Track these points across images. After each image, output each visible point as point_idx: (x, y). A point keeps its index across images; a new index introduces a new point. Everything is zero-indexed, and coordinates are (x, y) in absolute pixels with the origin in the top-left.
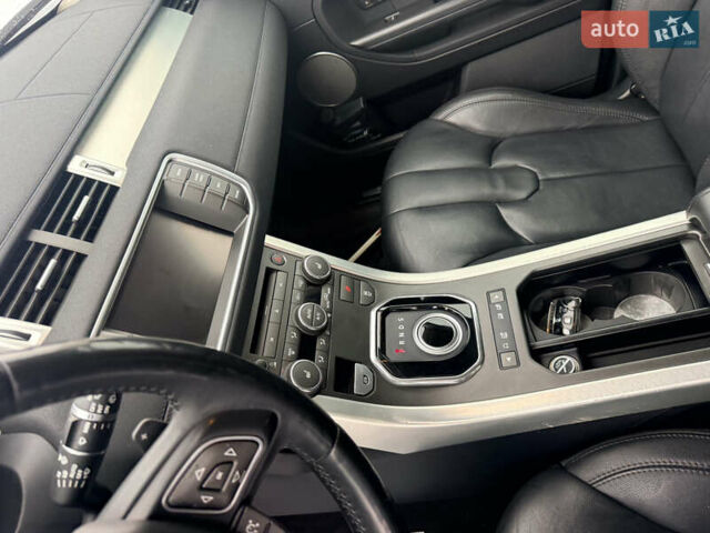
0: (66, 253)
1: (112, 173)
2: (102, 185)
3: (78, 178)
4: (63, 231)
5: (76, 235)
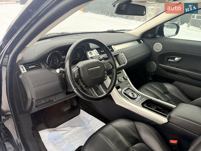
1: (115, 50)
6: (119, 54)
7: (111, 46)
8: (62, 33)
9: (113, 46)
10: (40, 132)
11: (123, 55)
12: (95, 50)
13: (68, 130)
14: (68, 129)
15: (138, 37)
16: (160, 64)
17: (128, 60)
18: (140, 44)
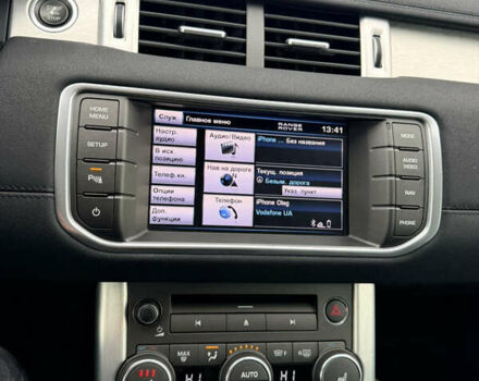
0: (243, 48)
1: (378, 65)
2: (357, 60)
3: (356, 33)
4: (268, 36)
5: (269, 51)
6: (378, 119)
7: (355, 16)
9: (383, 25)
11: (419, 150)
17: (461, 216)
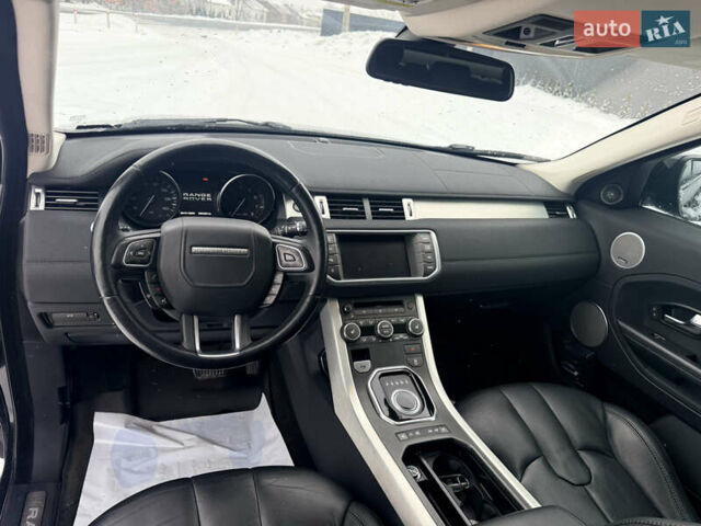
0: (364, 213)
1: (411, 215)
2: (403, 214)
3: (401, 204)
4: (372, 209)
5: (373, 214)
6: (416, 233)
7: (400, 198)
8: (266, 124)
9: (410, 201)
10: (97, 415)
11: (430, 243)
12: (324, 199)
13: (187, 444)
14: (189, 440)
15: (559, 191)
16: (620, 323)
17: (447, 263)
18: (558, 222)
